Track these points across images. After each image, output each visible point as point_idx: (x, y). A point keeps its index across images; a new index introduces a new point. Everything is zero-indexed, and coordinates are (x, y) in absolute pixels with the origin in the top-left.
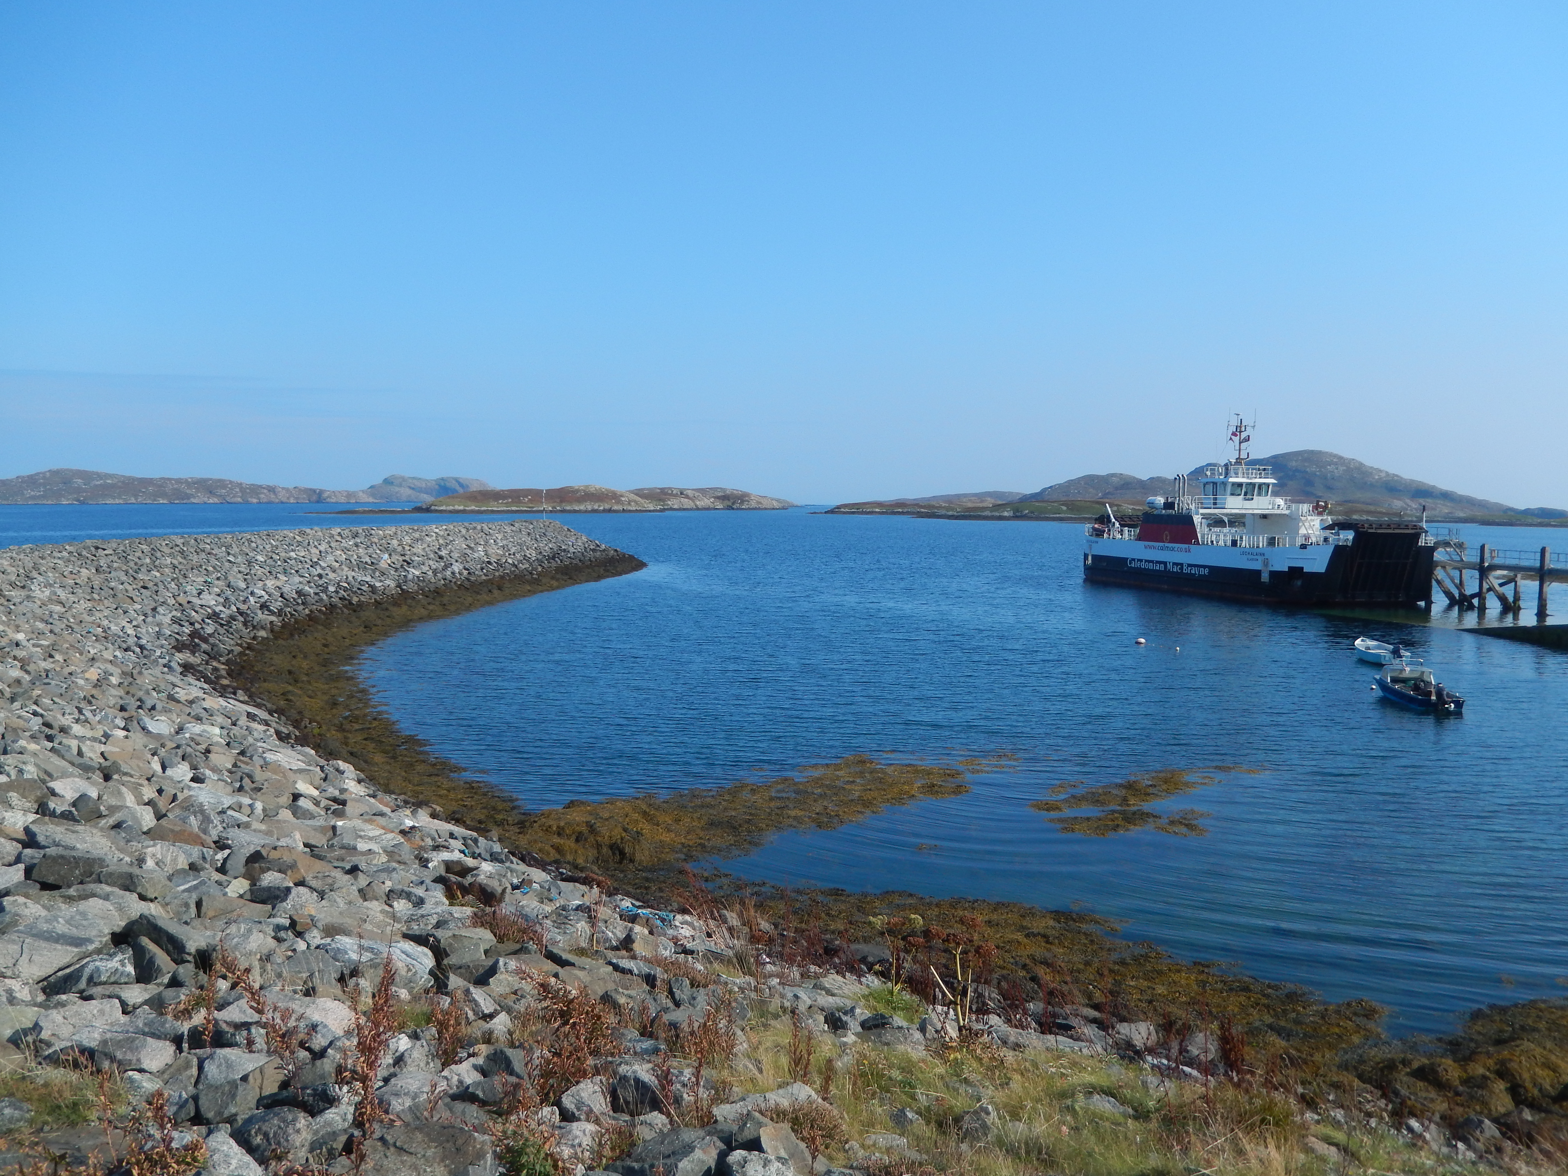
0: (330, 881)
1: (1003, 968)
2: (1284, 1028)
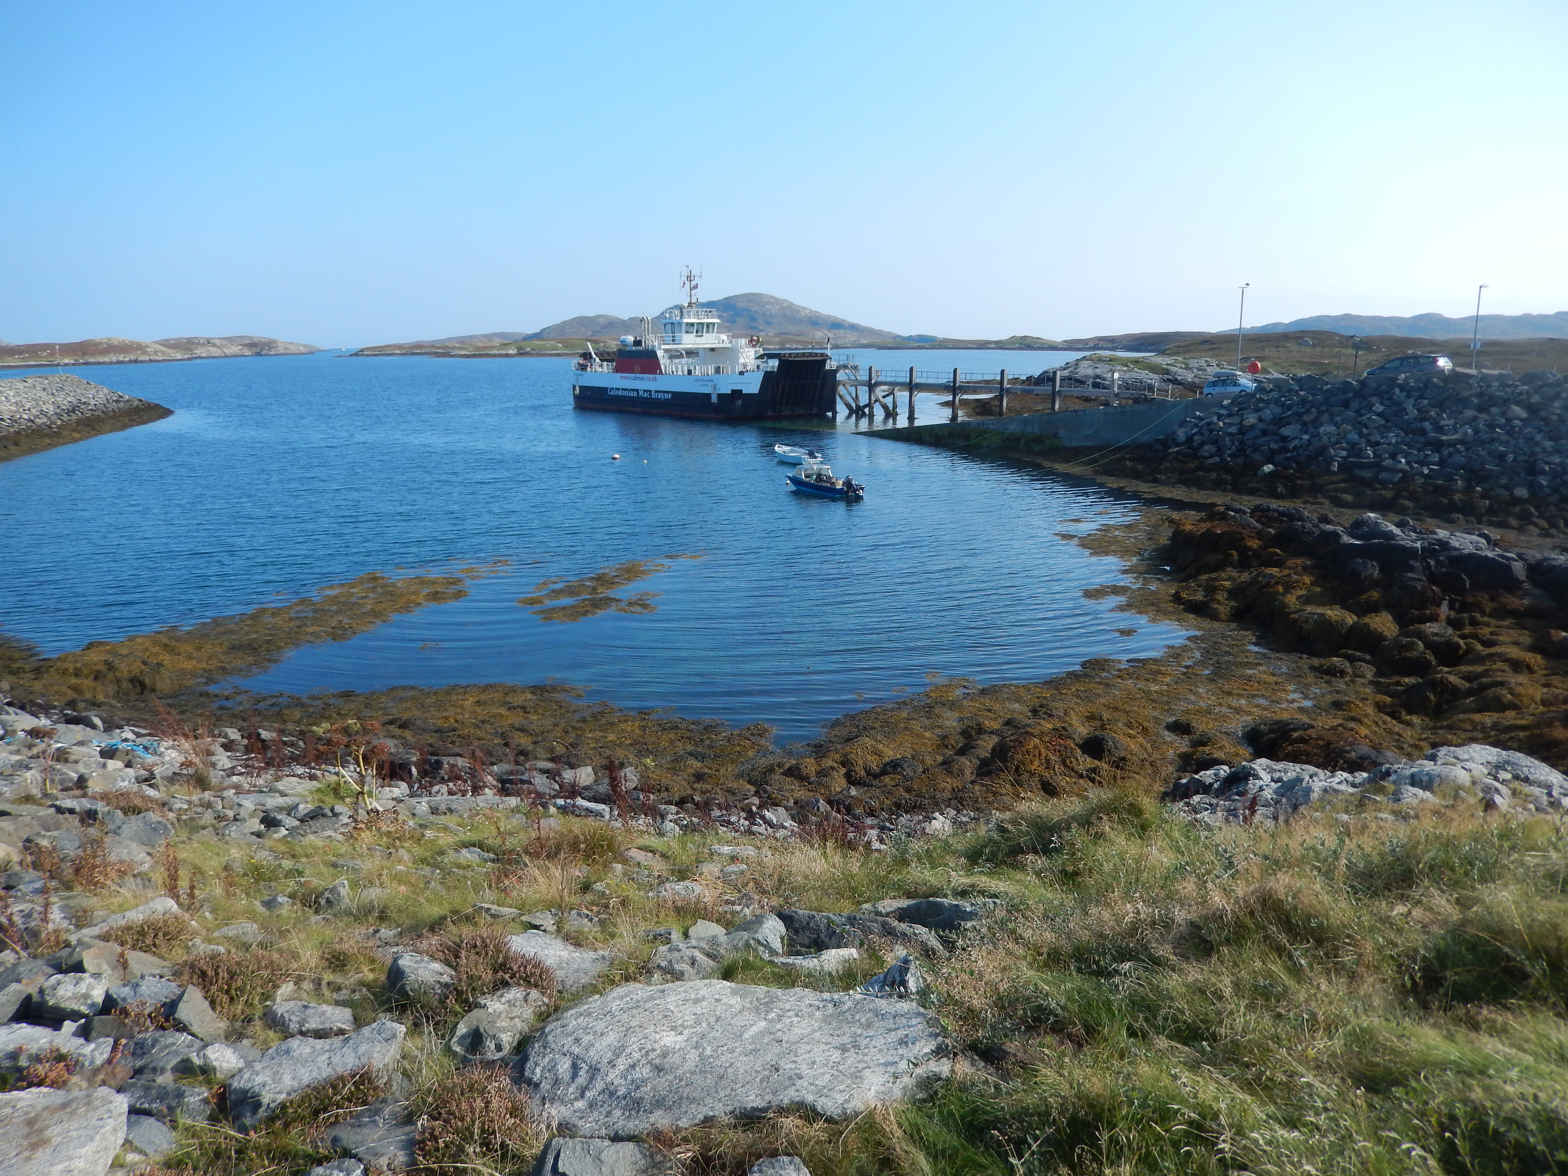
2: (700, 753)
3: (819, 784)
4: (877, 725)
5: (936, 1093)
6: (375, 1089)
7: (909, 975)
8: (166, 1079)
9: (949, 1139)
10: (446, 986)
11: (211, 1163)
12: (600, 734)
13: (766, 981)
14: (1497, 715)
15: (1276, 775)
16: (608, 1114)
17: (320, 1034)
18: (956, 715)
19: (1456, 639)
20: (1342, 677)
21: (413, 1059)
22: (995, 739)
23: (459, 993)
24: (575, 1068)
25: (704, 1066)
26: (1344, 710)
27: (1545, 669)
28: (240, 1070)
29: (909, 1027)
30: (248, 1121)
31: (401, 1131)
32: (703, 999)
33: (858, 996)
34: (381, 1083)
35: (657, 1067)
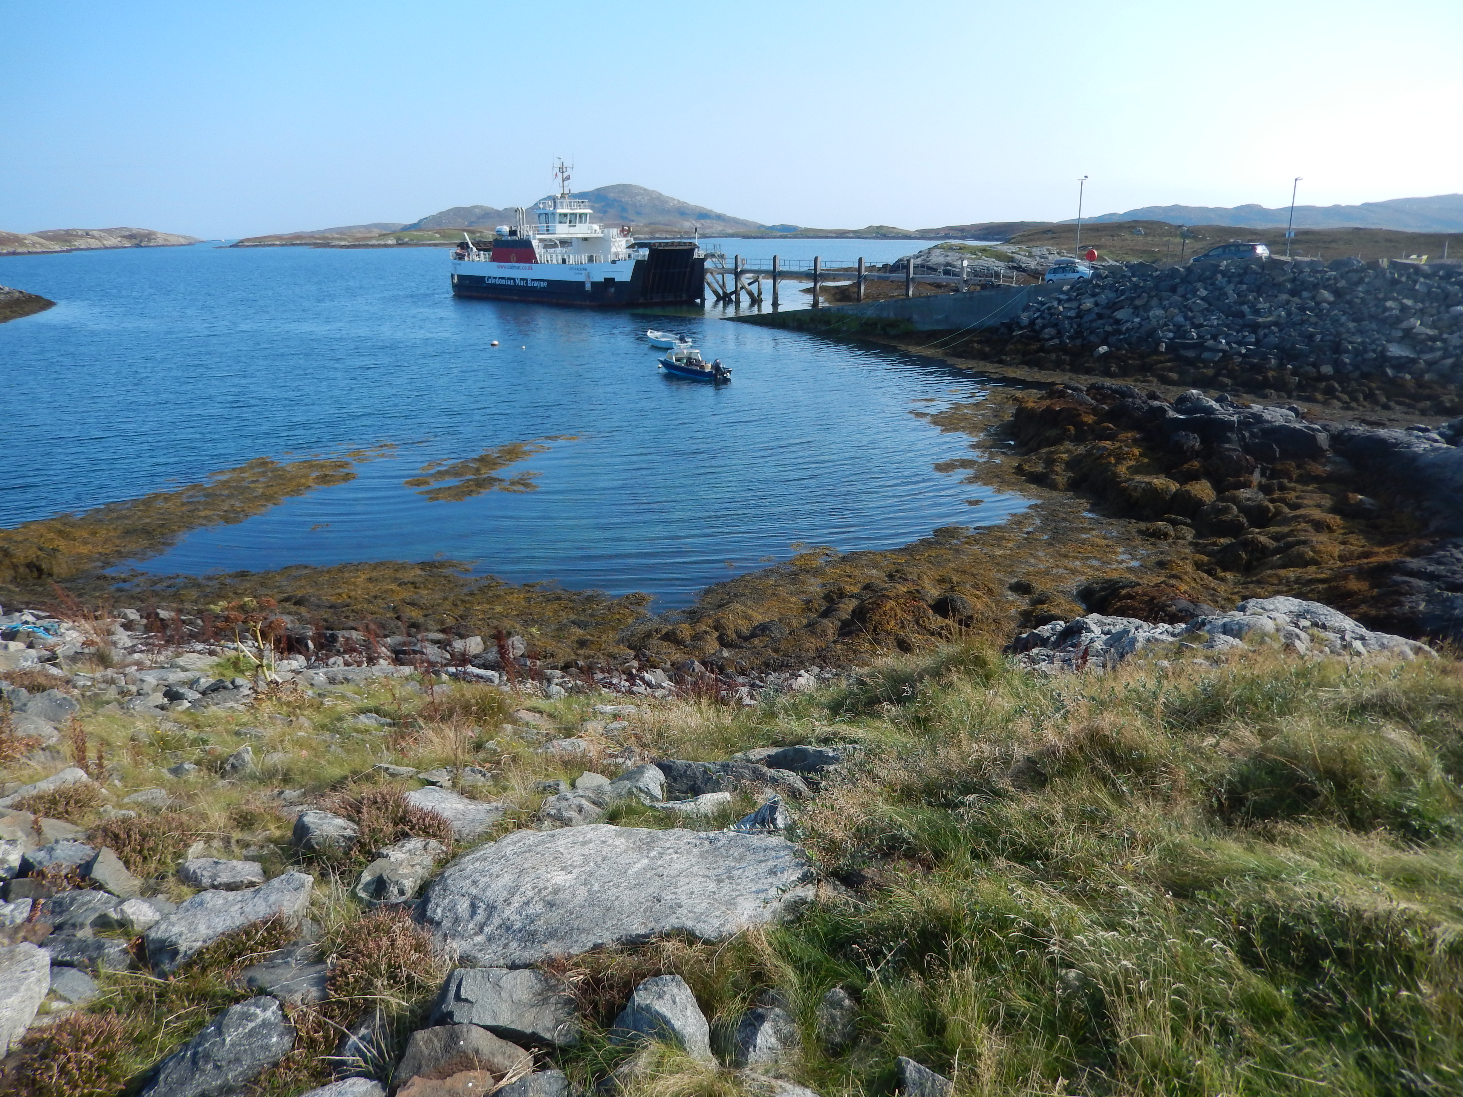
2: (582, 621)
3: (694, 647)
4: (746, 592)
5: (802, 915)
6: (287, 933)
7: (777, 813)
8: (85, 933)
9: (814, 953)
10: (350, 839)
11: (133, 1006)
12: (488, 606)
13: (647, 823)
14: (1299, 570)
15: (1106, 628)
16: (506, 946)
17: (231, 887)
18: (819, 581)
19: (1267, 503)
20: (1165, 539)
21: (321, 907)
22: (854, 603)
23: (363, 845)
24: (473, 907)
25: (592, 899)
26: (1167, 569)
27: (1343, 528)
28: (157, 923)
29: (777, 858)
30: (166, 967)
31: (313, 969)
32: (591, 841)
33: (732, 834)
34: (292, 927)
35: (549, 903)
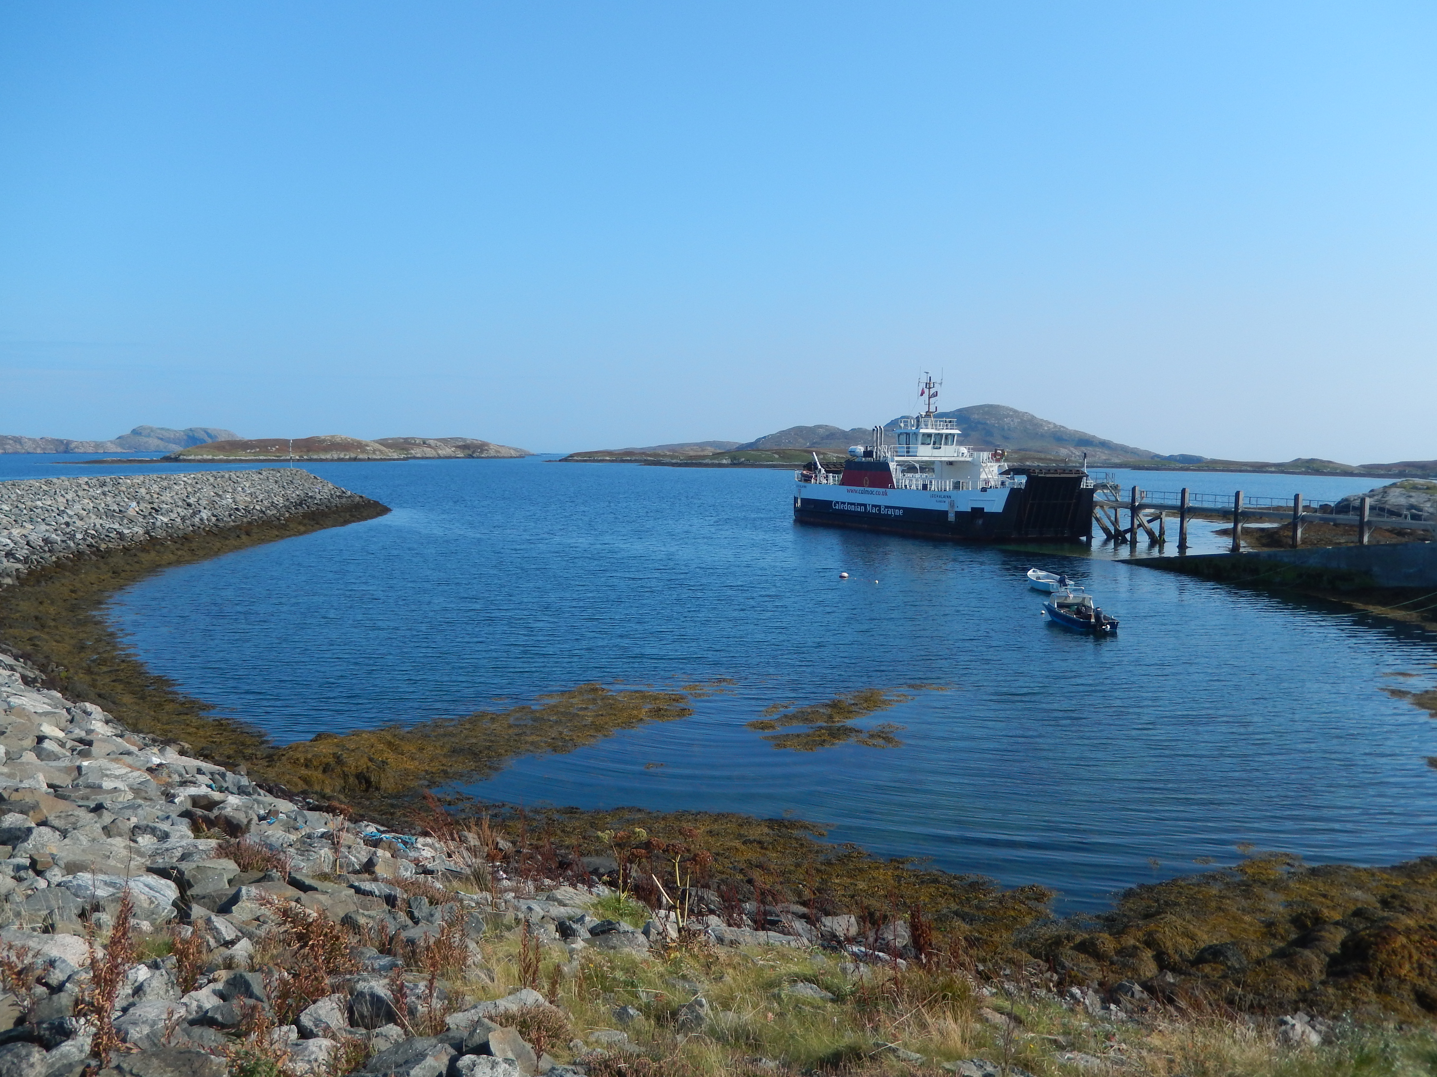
0: (72, 819)
1: (723, 873)
2: (967, 914)
12: (849, 881)
22: (1343, 932)
